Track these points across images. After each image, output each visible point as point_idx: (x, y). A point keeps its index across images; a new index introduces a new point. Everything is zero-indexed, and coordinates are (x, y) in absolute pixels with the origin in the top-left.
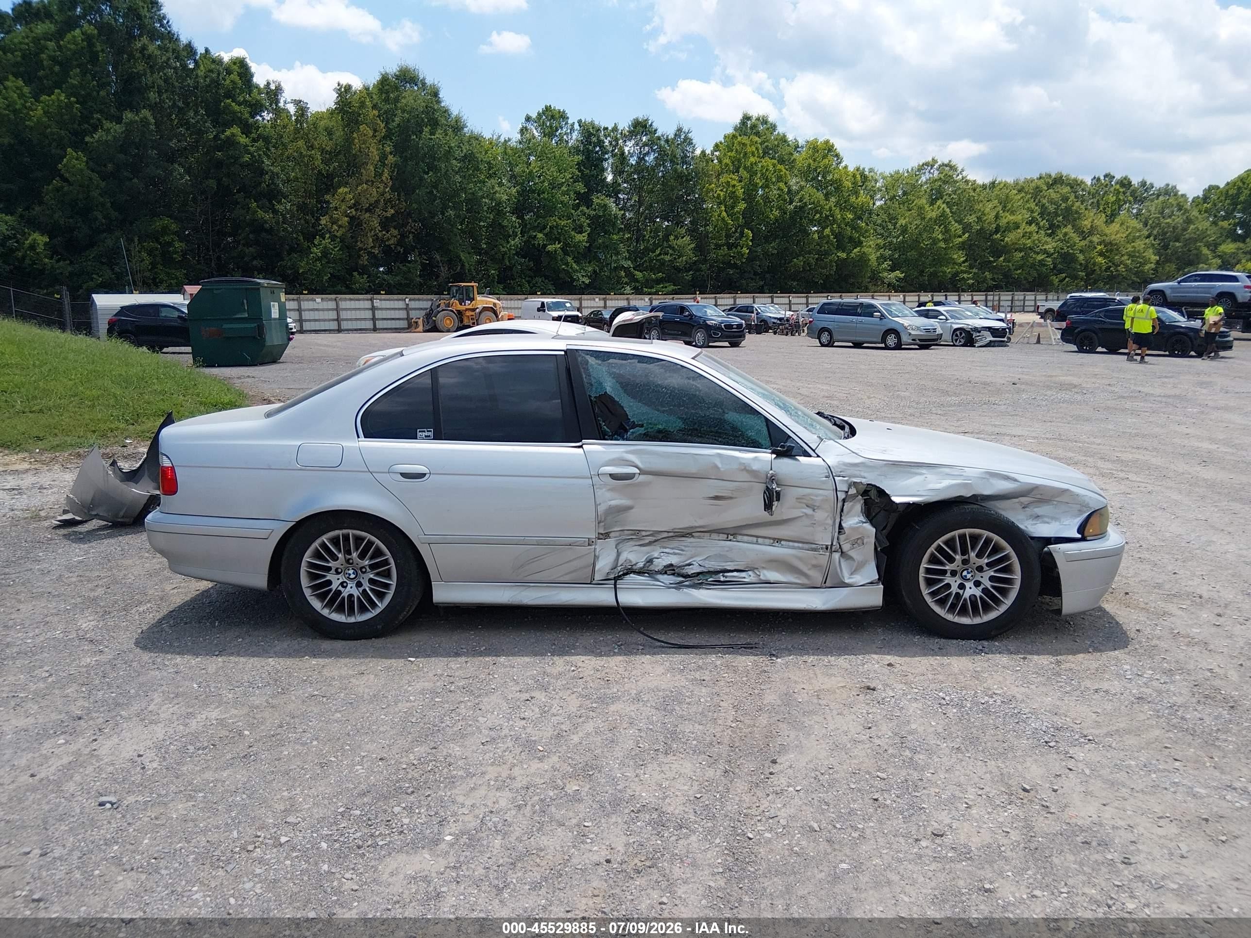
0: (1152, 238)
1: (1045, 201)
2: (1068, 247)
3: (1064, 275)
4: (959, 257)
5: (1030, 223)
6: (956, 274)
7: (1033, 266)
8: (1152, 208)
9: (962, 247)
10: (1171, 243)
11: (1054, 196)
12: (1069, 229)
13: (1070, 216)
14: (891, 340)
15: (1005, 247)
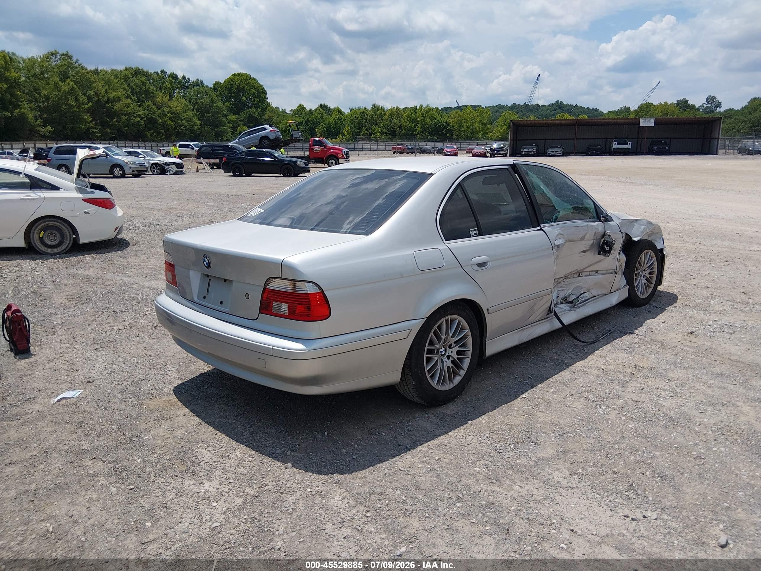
0: (195, 111)
1: (132, 84)
2: (151, 114)
3: (152, 131)
4: (88, 117)
5: (127, 97)
6: (88, 129)
7: (133, 124)
8: (192, 92)
9: (88, 111)
10: (206, 114)
11: (137, 81)
12: (149, 103)
13: (148, 94)
14: (117, 171)
15: (114, 112)
